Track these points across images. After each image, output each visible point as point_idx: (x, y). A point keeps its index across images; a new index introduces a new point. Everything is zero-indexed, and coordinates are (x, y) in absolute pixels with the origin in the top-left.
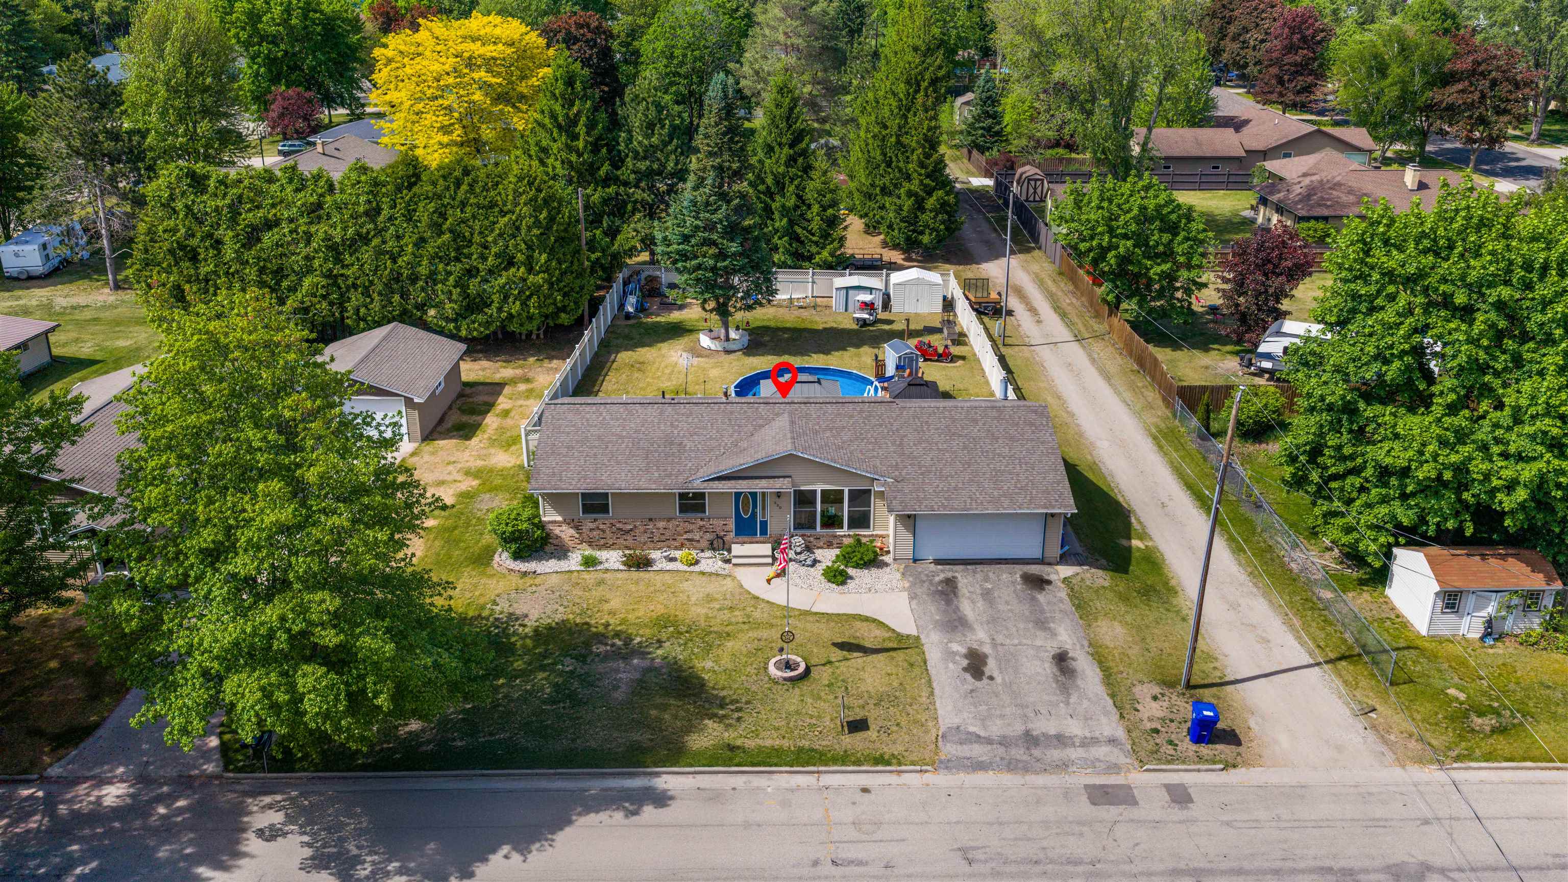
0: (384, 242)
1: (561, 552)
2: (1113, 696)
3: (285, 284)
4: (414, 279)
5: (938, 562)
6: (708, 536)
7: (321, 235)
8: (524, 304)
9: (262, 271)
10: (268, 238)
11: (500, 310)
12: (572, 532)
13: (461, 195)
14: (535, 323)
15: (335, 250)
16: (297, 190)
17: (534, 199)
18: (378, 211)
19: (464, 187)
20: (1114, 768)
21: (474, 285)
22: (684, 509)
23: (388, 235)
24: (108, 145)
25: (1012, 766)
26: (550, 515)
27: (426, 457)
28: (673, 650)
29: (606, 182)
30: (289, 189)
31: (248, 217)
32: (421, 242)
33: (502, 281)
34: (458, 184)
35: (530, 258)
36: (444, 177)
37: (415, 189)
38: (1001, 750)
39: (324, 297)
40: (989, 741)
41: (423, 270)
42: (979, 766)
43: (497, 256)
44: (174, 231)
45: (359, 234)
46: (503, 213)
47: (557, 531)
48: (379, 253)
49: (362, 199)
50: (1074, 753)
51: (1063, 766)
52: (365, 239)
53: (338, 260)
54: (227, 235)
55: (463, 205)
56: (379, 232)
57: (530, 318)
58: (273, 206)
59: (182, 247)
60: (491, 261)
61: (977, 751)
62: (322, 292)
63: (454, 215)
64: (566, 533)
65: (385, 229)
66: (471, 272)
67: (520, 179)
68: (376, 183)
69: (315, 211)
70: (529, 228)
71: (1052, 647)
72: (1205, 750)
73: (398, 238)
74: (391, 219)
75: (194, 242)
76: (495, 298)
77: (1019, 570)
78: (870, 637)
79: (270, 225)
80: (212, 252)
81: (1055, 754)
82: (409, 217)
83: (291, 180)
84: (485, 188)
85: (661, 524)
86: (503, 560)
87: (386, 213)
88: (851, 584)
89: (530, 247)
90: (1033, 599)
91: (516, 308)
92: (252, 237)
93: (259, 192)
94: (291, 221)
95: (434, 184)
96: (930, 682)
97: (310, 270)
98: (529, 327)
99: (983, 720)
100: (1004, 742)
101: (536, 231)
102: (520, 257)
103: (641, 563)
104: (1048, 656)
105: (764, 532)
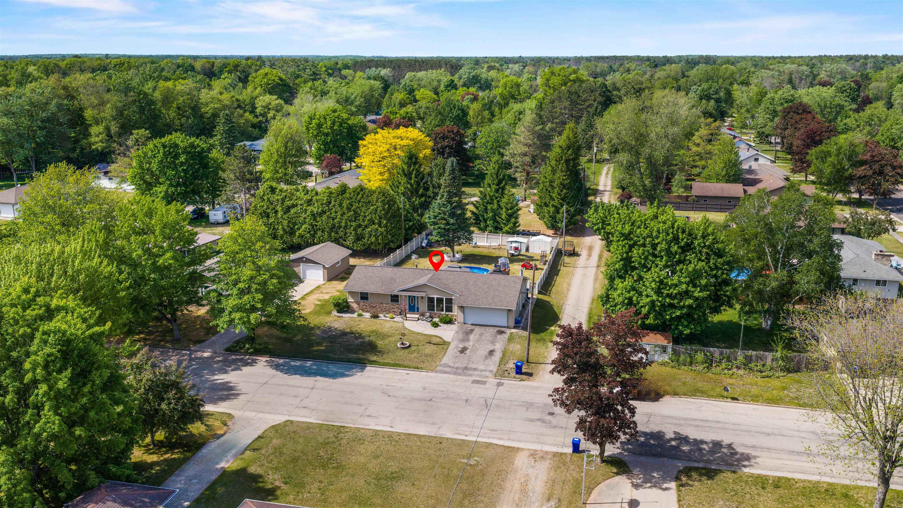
0: (331, 214)
1: (353, 312)
2: (500, 362)
3: (296, 227)
4: (340, 227)
5: (472, 325)
6: (400, 311)
7: (310, 210)
8: (376, 238)
9: (289, 222)
10: (293, 211)
11: (368, 240)
12: (357, 306)
13: (359, 198)
14: (381, 246)
15: (314, 216)
16: (305, 194)
17: (384, 200)
18: (330, 203)
19: (360, 196)
20: (487, 377)
21: (359, 230)
22: (392, 300)
23: (332, 211)
24: (248, 176)
25: (455, 374)
26: (350, 300)
27: (327, 286)
28: (373, 338)
29: (422, 196)
30: (302, 194)
31: (288, 203)
32: (343, 214)
33: (369, 229)
34: (358, 194)
35: (380, 222)
36: (354, 192)
37: (344, 195)
38: (455, 370)
39: (309, 232)
40: (453, 367)
41: (343, 224)
42: (446, 373)
43: (368, 220)
44: (263, 206)
45: (323, 211)
46: (372, 205)
47: (352, 305)
48: (329, 217)
49: (325, 198)
50: (476, 373)
51: (471, 375)
52: (324, 212)
53: (315, 219)
54: (279, 208)
55: (359, 201)
56: (330, 210)
57: (379, 244)
58: (296, 199)
59: (265, 212)
60: (366, 222)
61: (448, 369)
62: (308, 230)
63: (355, 205)
64: (355, 306)
65: (332, 209)
66: (359, 226)
67: (380, 193)
68: (331, 193)
69: (309, 202)
70: (381, 211)
71: (492, 348)
72: (518, 376)
73: (336, 212)
74: (334, 206)
75: (268, 211)
76: (366, 235)
77: (498, 329)
78: (435, 340)
79: (294, 206)
80: (274, 215)
81: (471, 372)
82: (340, 205)
83: (304, 191)
84: (368, 196)
85: (385, 305)
86: (335, 313)
87: (333, 203)
88: (439, 328)
89: (380, 218)
90: (496, 336)
91: (373, 239)
92: (288, 209)
93: (293, 195)
94: (301, 205)
95: (350, 194)
96: (445, 354)
97: (305, 222)
98: (378, 247)
99: (454, 363)
100: (457, 368)
101: (383, 212)
102: (376, 221)
103: (375, 316)
104: (488, 350)
105: (418, 311)
